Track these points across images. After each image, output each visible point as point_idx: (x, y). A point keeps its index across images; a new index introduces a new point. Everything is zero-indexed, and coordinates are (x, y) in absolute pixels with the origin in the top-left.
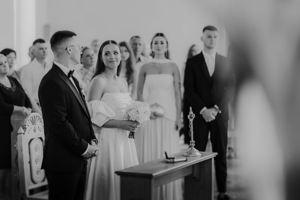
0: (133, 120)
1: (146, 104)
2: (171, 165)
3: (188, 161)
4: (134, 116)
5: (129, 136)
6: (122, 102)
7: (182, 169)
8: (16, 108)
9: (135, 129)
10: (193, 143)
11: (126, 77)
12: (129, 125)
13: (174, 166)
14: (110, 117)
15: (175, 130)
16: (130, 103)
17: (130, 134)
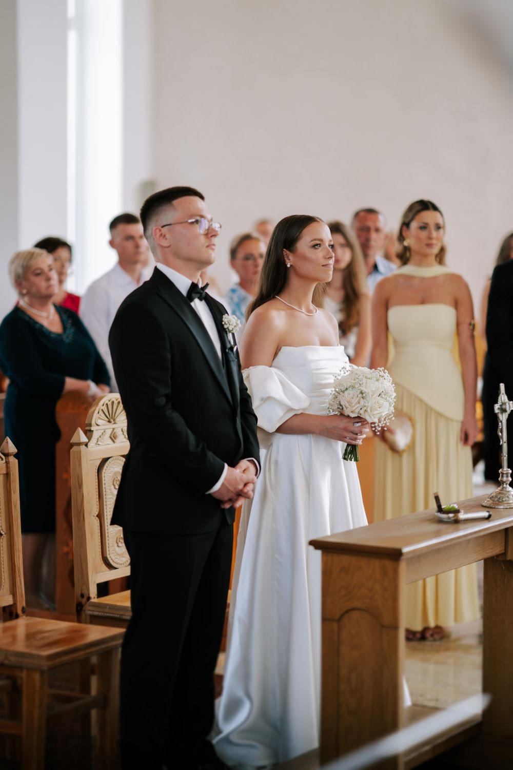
0: (352, 415)
1: (382, 373)
2: (451, 527)
3: (494, 520)
4: (354, 404)
5: (345, 454)
6: (324, 369)
7: (477, 538)
8: (71, 383)
9: (360, 437)
10: (507, 474)
11: (341, 310)
12: (341, 429)
13: (457, 530)
14: (296, 407)
15: (460, 445)
16: (342, 372)
17: (346, 450)
